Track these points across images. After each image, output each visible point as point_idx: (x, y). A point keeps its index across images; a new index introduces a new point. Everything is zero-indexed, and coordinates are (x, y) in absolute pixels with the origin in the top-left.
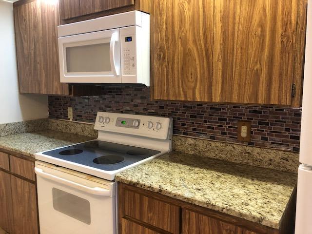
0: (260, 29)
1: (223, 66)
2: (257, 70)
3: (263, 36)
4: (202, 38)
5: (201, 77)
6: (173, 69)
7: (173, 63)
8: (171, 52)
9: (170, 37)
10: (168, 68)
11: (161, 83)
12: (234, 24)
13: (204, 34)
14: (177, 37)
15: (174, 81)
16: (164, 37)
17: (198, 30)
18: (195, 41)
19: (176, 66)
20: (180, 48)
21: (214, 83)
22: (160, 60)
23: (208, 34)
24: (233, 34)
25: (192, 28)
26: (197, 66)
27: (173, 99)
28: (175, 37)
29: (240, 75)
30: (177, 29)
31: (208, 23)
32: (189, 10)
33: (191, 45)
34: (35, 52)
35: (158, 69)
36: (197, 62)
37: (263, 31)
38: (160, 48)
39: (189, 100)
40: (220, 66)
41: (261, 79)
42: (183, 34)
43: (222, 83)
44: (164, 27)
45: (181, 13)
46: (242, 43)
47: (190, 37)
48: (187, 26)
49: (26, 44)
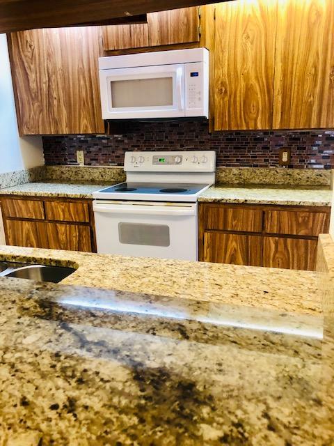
0: (314, 69)
1: (282, 99)
2: (311, 102)
3: (316, 75)
4: (264, 75)
5: (262, 108)
6: (235, 102)
7: (235, 97)
8: (233, 87)
9: (232, 73)
10: (230, 101)
11: (223, 114)
12: (293, 64)
13: (266, 71)
14: (239, 73)
15: (235, 113)
16: (226, 72)
17: (260, 68)
18: (257, 78)
19: (238, 99)
20: (243, 83)
21: (274, 114)
22: (221, 93)
23: (269, 71)
24: (292, 73)
25: (254, 67)
26: (259, 99)
27: (235, 129)
28: (237, 73)
29: (297, 106)
30: (239, 66)
31: (269, 62)
32: (252, 49)
33: (253, 81)
34: (49, 86)
35: (219, 102)
36: (259, 96)
37: (316, 70)
38: (222, 83)
39: (250, 129)
40: (280, 99)
41: (314, 109)
42: (246, 71)
43: (282, 113)
44: (226, 64)
45: (244, 52)
46: (299, 81)
47: (252, 74)
48: (250, 64)
49: (34, 76)
